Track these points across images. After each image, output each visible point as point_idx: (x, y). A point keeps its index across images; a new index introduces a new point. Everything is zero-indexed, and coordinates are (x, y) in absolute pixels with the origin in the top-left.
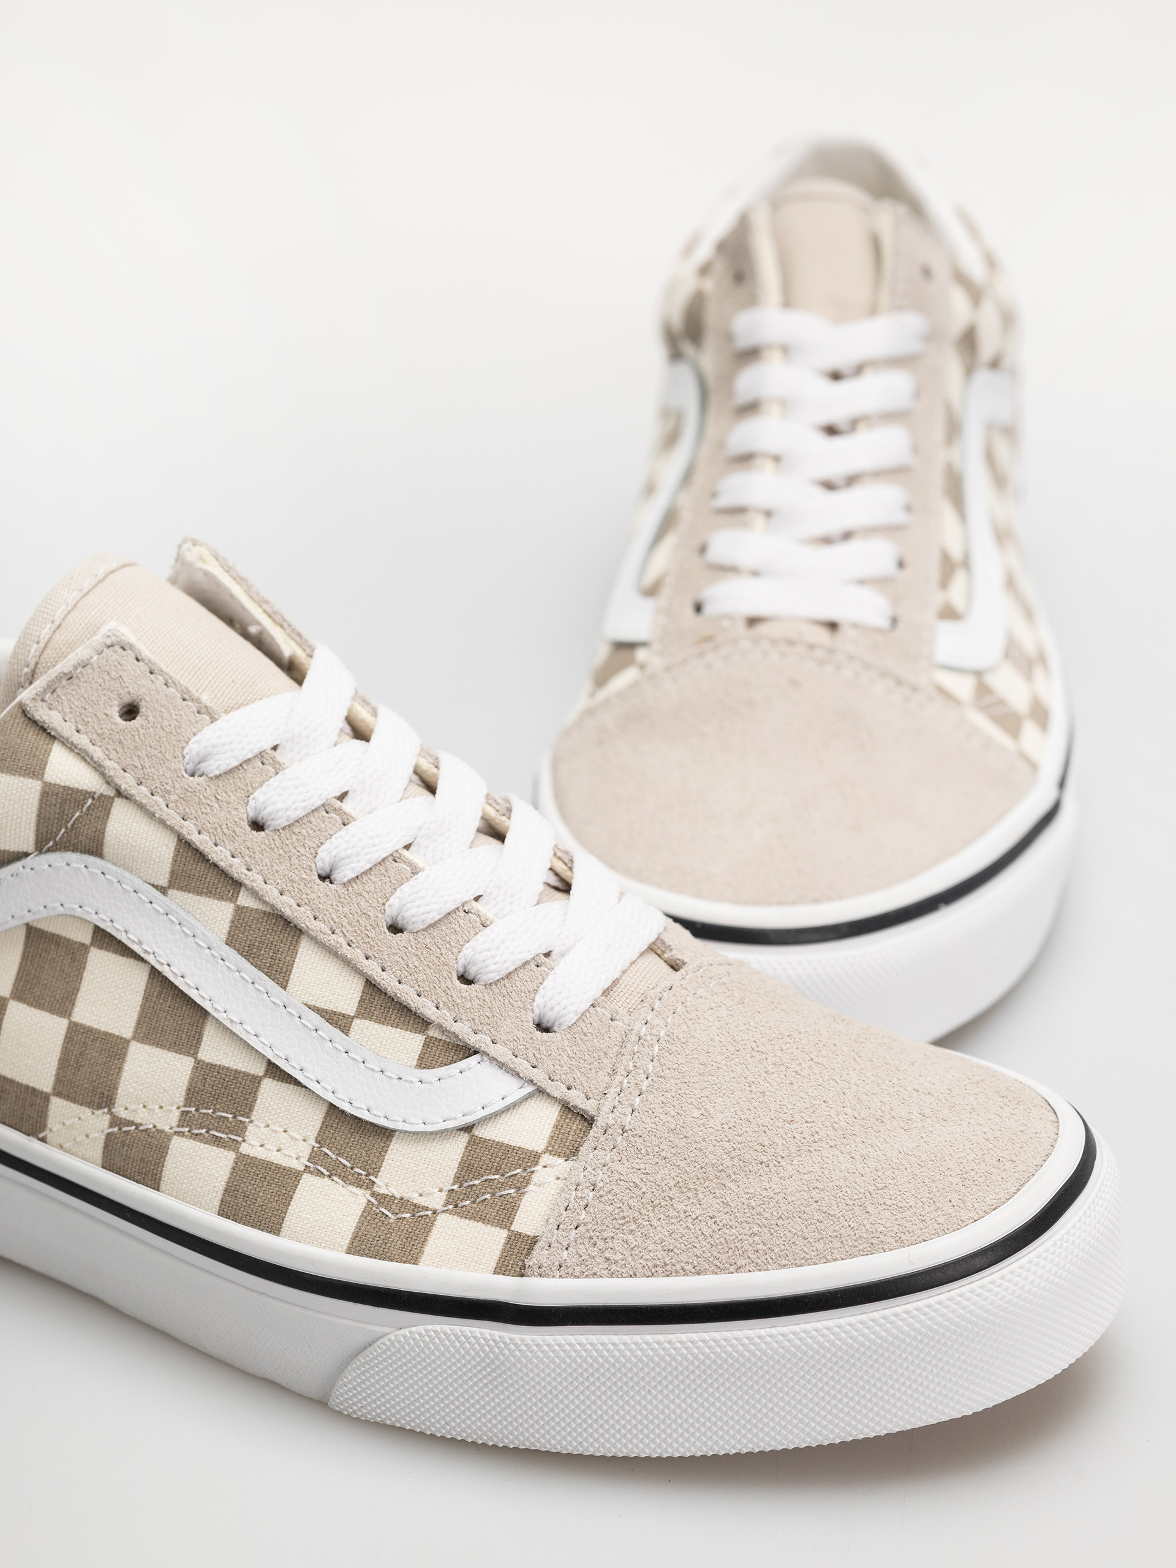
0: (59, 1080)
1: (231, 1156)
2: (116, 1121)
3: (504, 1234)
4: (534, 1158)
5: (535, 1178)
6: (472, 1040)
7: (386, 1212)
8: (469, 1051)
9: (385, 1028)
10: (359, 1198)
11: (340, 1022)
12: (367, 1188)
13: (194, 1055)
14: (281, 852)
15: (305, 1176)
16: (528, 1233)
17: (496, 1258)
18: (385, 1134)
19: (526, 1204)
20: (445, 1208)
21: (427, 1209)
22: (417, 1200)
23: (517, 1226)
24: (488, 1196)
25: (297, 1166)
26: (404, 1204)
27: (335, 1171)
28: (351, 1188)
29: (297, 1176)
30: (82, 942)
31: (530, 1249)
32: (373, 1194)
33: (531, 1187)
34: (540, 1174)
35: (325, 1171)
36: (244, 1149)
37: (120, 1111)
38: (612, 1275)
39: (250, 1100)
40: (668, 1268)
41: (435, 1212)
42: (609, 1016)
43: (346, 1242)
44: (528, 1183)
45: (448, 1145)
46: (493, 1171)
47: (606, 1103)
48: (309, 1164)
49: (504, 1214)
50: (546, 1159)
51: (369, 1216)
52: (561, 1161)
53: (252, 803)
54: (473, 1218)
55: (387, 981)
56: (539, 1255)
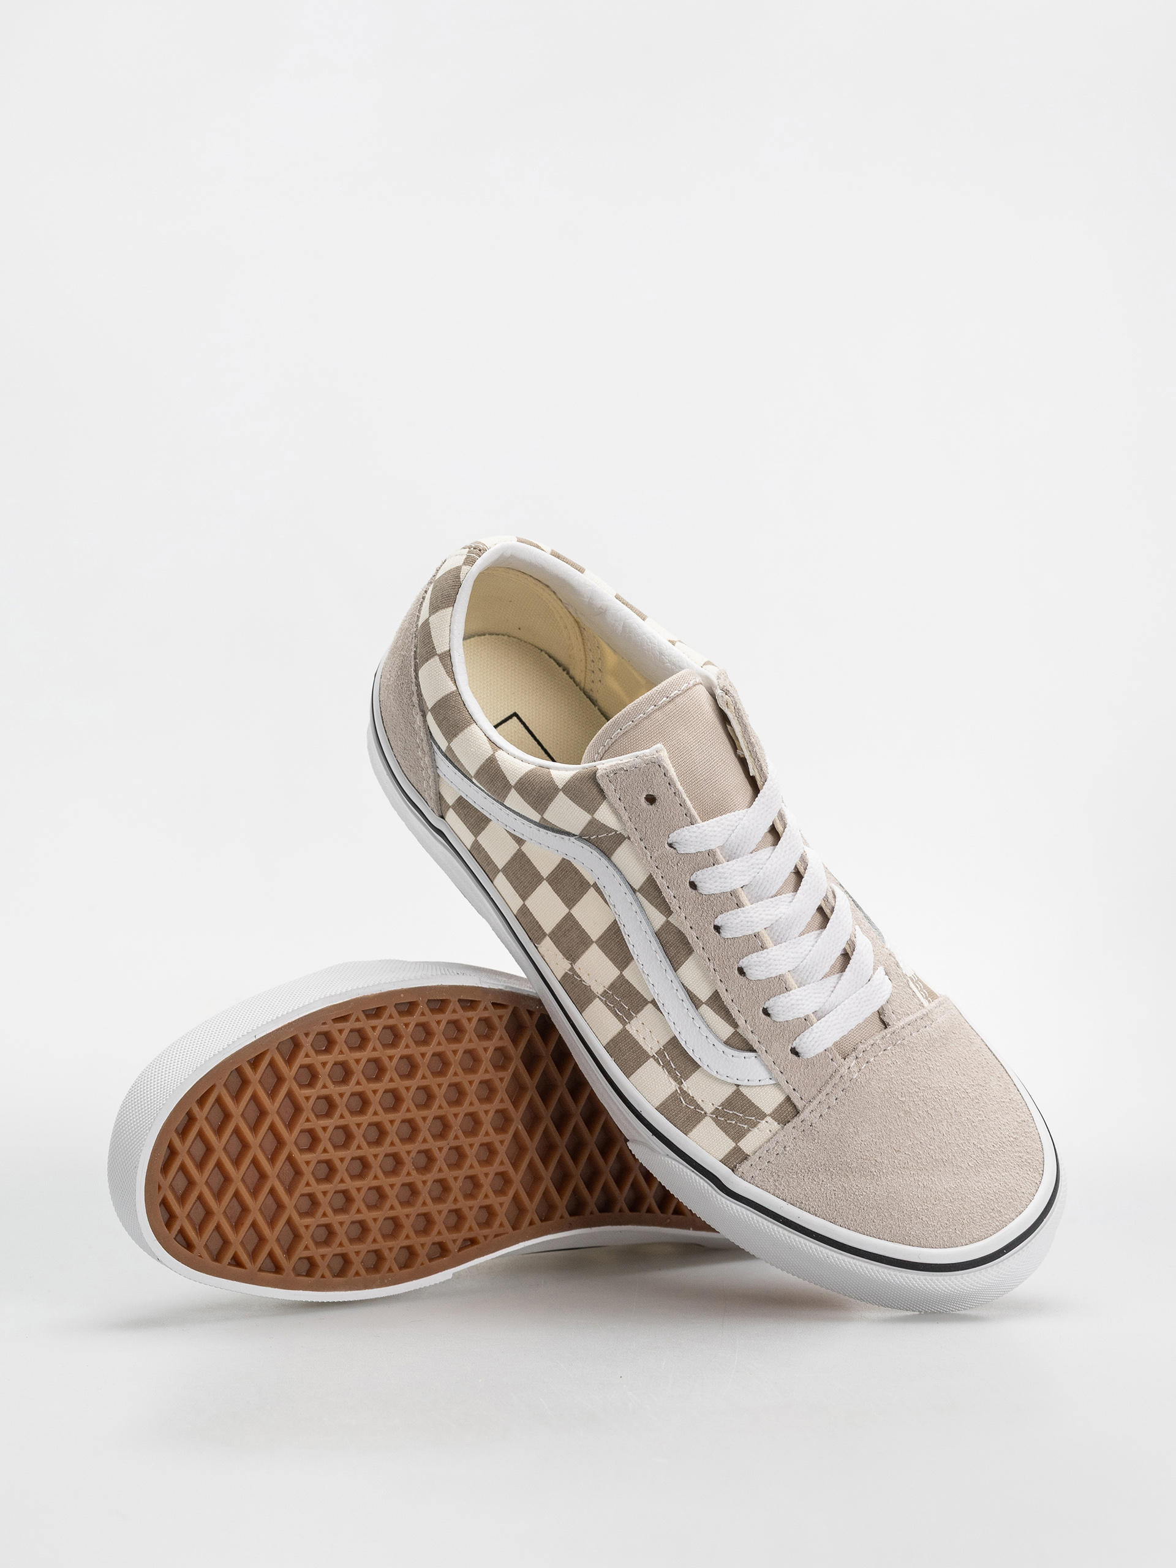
0: (553, 932)
1: (621, 1026)
2: (572, 969)
3: (734, 1145)
4: (762, 1116)
5: (759, 1126)
6: (756, 1046)
7: (683, 1100)
8: (753, 1050)
9: (717, 1016)
10: (673, 1086)
11: (696, 1002)
12: (678, 1084)
13: (622, 971)
14: (699, 907)
15: (651, 1059)
16: (745, 1151)
17: (725, 1154)
18: (696, 1066)
19: (749, 1136)
20: (711, 1115)
21: (702, 1110)
22: (699, 1102)
23: (741, 1144)
24: (734, 1122)
25: (649, 1052)
26: (692, 1101)
27: (666, 1066)
28: (670, 1078)
29: (648, 1057)
30: (589, 881)
31: (742, 1161)
32: (680, 1088)
33: (756, 1129)
34: (763, 1124)
35: (661, 1063)
36: (628, 1027)
37: (576, 967)
38: (774, 1194)
39: (640, 1008)
40: (803, 1205)
41: (705, 1113)
42: (831, 1058)
43: (658, 1104)
44: (754, 1126)
45: (724, 1087)
46: (741, 1111)
47: (809, 1108)
48: (655, 1055)
49: (737, 1135)
50: (768, 1119)
51: (674, 1097)
52: (776, 1123)
53: (694, 875)
54: (722, 1129)
55: (726, 998)
56: (744, 1167)
